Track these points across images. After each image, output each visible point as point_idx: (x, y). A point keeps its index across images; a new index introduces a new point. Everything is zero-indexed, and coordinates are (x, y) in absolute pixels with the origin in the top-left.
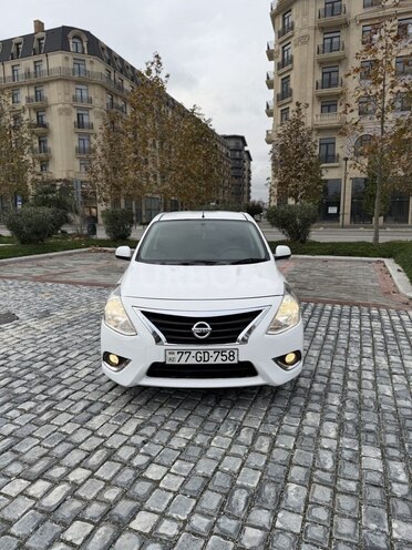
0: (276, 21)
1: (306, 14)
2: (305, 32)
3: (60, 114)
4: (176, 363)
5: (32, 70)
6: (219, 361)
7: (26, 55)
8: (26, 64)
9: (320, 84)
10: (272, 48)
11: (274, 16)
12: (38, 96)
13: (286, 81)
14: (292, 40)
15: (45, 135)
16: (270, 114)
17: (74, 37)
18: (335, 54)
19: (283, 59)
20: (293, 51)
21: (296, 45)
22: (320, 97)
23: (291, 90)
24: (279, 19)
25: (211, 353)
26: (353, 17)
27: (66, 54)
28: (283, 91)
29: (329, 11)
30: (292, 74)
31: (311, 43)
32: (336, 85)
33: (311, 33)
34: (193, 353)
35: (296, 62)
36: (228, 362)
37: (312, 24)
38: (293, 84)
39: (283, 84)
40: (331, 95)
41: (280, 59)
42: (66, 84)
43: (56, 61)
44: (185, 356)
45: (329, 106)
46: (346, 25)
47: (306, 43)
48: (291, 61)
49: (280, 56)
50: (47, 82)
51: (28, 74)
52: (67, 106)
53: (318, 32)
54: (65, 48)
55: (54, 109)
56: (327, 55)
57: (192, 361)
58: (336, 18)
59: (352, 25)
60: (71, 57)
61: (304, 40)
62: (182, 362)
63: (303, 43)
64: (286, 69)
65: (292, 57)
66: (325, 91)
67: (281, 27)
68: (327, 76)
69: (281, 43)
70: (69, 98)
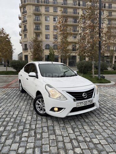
0: (21, 9)
1: (30, 9)
2: (30, 14)
4: (79, 106)
6: (89, 104)
9: (35, 29)
10: (20, 16)
11: (20, 8)
13: (25, 27)
14: (26, 15)
16: (21, 35)
18: (38, 22)
19: (24, 20)
20: (27, 19)
21: (28, 17)
22: (35, 33)
23: (27, 29)
24: (22, 9)
25: (87, 102)
26: (43, 13)
28: (24, 29)
29: (36, 10)
30: (27, 25)
31: (32, 17)
32: (39, 30)
33: (32, 15)
34: (83, 103)
35: (28, 22)
36: (91, 104)
37: (32, 12)
38: (27, 28)
39: (24, 27)
40: (38, 32)
41: (23, 20)
44: (82, 104)
45: (38, 35)
46: (41, 15)
47: (31, 17)
48: (26, 21)
49: (23, 19)
53: (34, 15)
56: (36, 22)
57: (83, 105)
58: (38, 12)
59: (42, 15)
61: (30, 16)
62: (81, 106)
63: (30, 17)
64: (25, 23)
65: (27, 20)
66: (37, 31)
67: (23, 11)
68: (37, 27)
69: (23, 16)
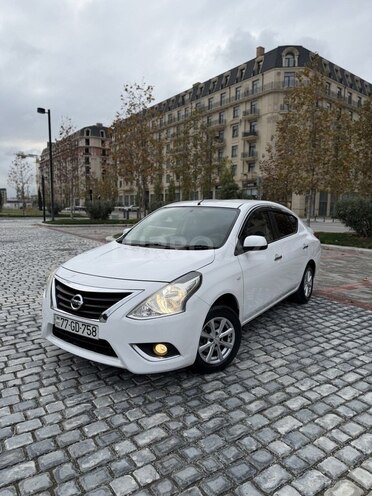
3: (269, 122)
4: (60, 327)
5: (251, 88)
6: (85, 335)
7: (247, 77)
8: (247, 84)
12: (253, 110)
15: (255, 141)
17: (288, 54)
25: (80, 324)
27: (278, 70)
34: (70, 322)
36: (91, 336)
42: (276, 95)
43: (271, 77)
44: (65, 323)
50: (260, 97)
51: (247, 93)
52: (275, 114)
54: (279, 64)
55: (264, 119)
57: (69, 329)
60: (282, 72)
62: (63, 327)
70: (277, 108)
